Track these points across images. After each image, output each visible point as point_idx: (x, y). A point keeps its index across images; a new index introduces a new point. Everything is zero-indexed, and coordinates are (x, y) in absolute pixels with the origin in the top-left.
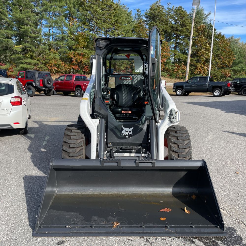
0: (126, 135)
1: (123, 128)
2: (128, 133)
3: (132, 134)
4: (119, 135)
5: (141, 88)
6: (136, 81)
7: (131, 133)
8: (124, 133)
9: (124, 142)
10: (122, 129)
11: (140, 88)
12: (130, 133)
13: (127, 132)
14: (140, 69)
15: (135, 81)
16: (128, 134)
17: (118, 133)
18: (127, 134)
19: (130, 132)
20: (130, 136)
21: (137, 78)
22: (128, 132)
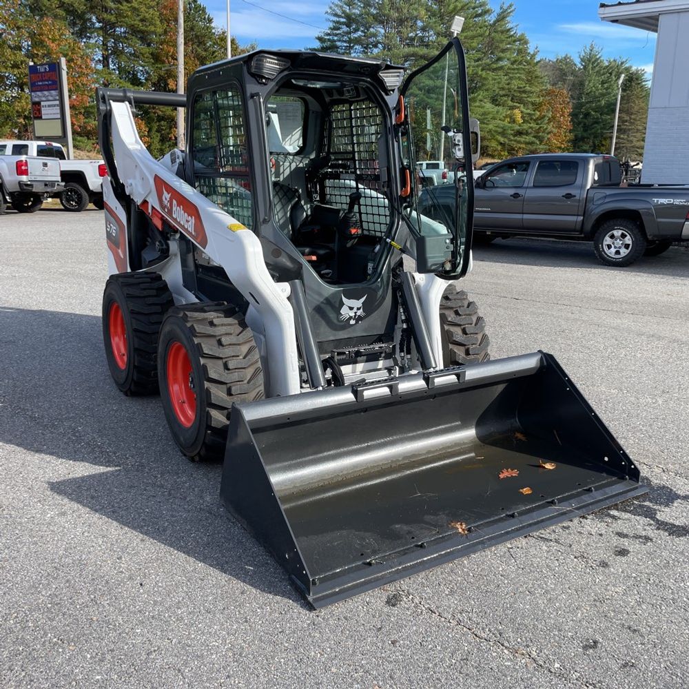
0: (350, 318)
1: (344, 299)
2: (355, 313)
3: (363, 314)
4: (335, 321)
5: (300, 191)
6: (287, 172)
7: (361, 310)
8: (345, 312)
9: (346, 337)
10: (342, 304)
11: (297, 191)
12: (359, 313)
13: (351, 308)
14: (291, 138)
15: (284, 170)
16: (355, 316)
17: (332, 315)
18: (352, 314)
19: (358, 309)
20: (358, 319)
21: (287, 164)
22: (355, 310)
